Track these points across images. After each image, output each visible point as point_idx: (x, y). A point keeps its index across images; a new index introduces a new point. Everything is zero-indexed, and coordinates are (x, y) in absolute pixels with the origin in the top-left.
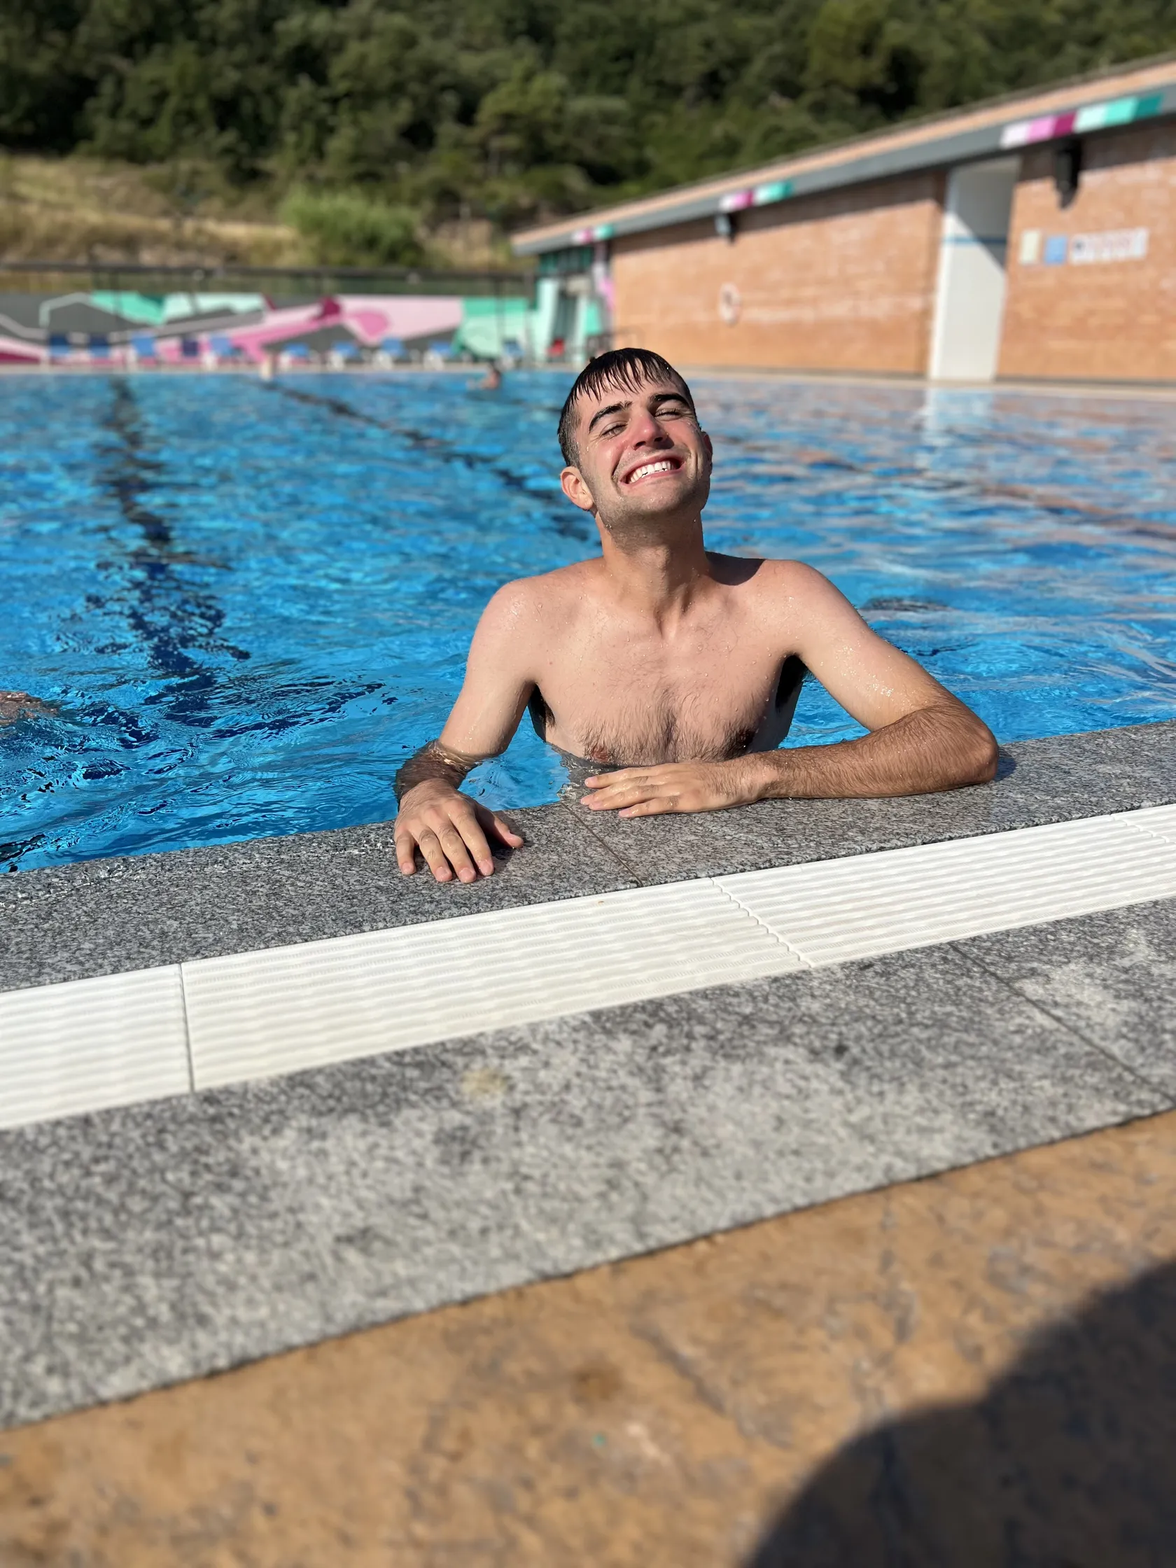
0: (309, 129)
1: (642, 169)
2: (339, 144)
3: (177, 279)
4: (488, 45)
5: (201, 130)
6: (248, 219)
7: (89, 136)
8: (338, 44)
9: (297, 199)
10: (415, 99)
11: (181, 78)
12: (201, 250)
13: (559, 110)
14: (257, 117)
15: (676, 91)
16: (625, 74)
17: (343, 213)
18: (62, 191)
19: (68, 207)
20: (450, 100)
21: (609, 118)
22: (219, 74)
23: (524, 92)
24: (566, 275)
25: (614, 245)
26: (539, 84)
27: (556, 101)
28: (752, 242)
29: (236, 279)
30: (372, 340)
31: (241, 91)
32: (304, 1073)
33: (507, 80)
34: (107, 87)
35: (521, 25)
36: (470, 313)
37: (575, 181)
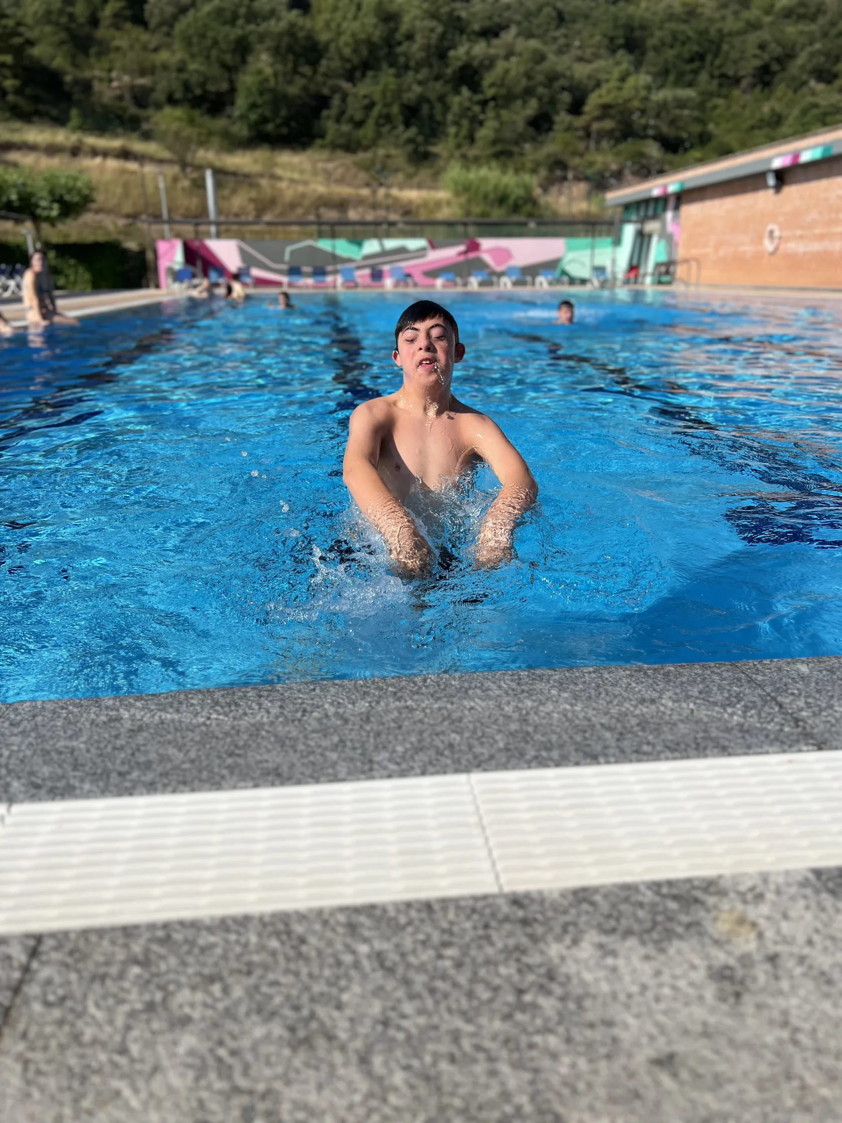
0: (465, 123)
1: (704, 139)
2: (485, 133)
3: (372, 228)
4: (596, 56)
5: (394, 128)
6: (419, 186)
7: (322, 136)
8: (490, 63)
9: (454, 172)
10: (540, 99)
11: (384, 94)
12: (388, 208)
13: (646, 99)
14: (431, 117)
15: (736, 81)
16: (696, 72)
17: (485, 180)
18: (302, 172)
19: (305, 183)
20: (566, 97)
21: (681, 104)
22: (409, 89)
23: (620, 89)
24: (643, 220)
25: (682, 197)
26: (631, 81)
27: (643, 93)
28: (792, 191)
29: (408, 228)
30: (499, 269)
31: (423, 99)
32: (585, 890)
33: (607, 81)
34: (336, 101)
35: (621, 41)
36: (570, 249)
37: (653, 150)
